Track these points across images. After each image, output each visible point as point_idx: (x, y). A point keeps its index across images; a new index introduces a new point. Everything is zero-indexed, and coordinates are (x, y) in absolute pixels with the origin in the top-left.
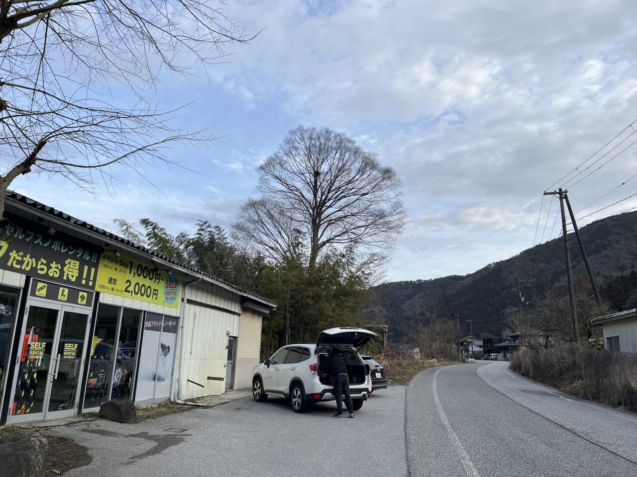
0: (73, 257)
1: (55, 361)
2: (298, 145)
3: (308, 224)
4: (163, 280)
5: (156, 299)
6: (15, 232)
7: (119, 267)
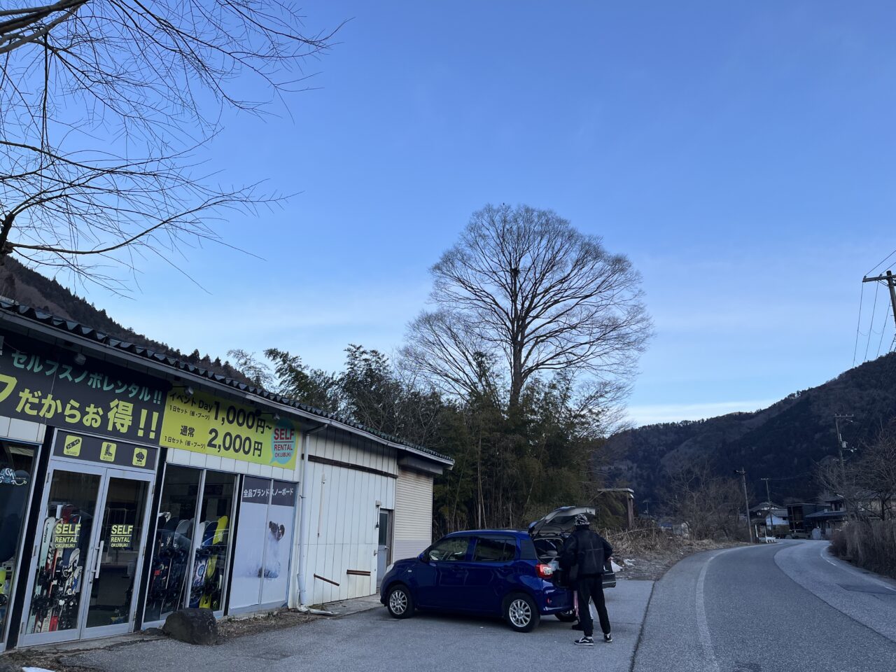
0: (123, 397)
1: (96, 552)
2: (487, 233)
3: (504, 343)
4: (270, 428)
5: (259, 456)
6: (26, 363)
7: (197, 411)
